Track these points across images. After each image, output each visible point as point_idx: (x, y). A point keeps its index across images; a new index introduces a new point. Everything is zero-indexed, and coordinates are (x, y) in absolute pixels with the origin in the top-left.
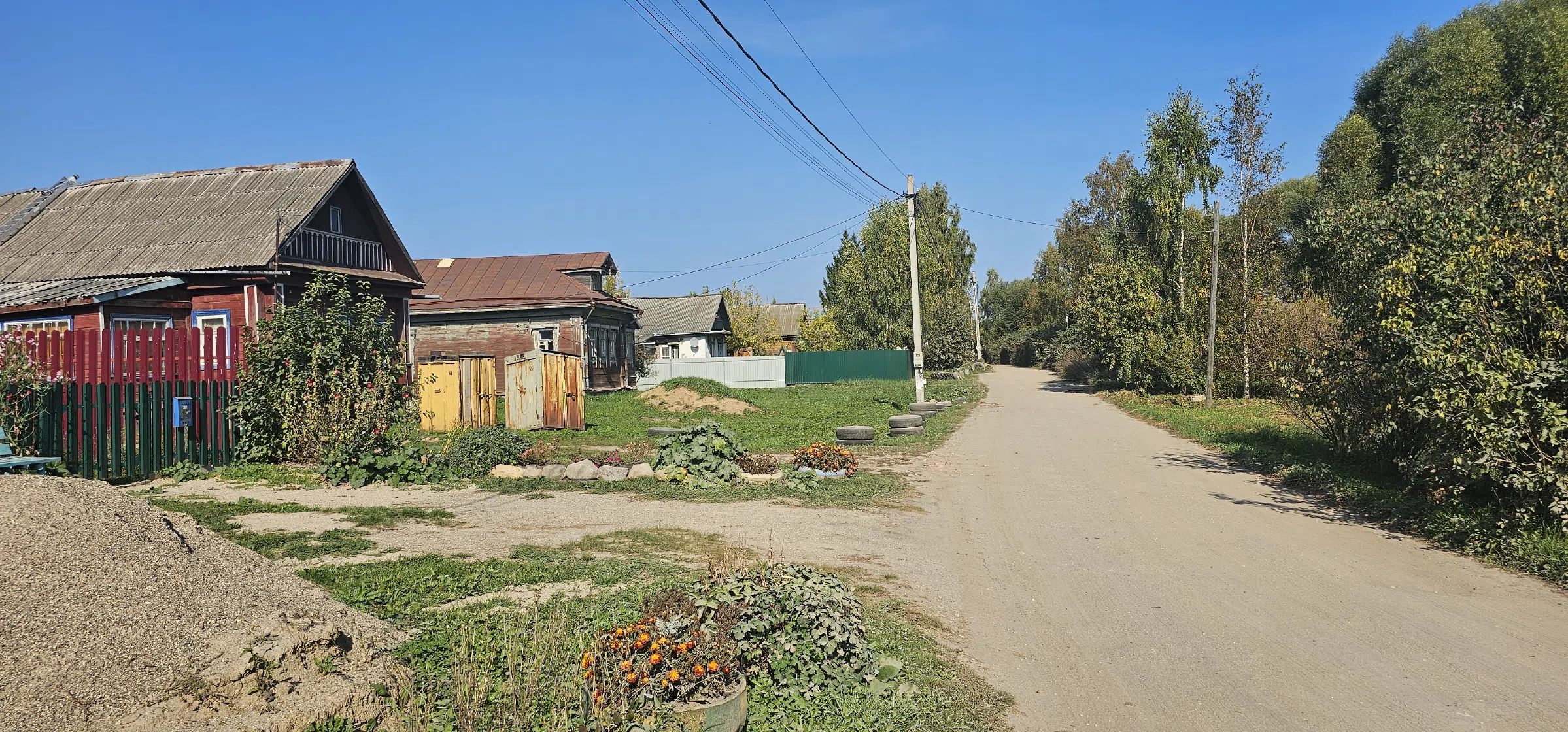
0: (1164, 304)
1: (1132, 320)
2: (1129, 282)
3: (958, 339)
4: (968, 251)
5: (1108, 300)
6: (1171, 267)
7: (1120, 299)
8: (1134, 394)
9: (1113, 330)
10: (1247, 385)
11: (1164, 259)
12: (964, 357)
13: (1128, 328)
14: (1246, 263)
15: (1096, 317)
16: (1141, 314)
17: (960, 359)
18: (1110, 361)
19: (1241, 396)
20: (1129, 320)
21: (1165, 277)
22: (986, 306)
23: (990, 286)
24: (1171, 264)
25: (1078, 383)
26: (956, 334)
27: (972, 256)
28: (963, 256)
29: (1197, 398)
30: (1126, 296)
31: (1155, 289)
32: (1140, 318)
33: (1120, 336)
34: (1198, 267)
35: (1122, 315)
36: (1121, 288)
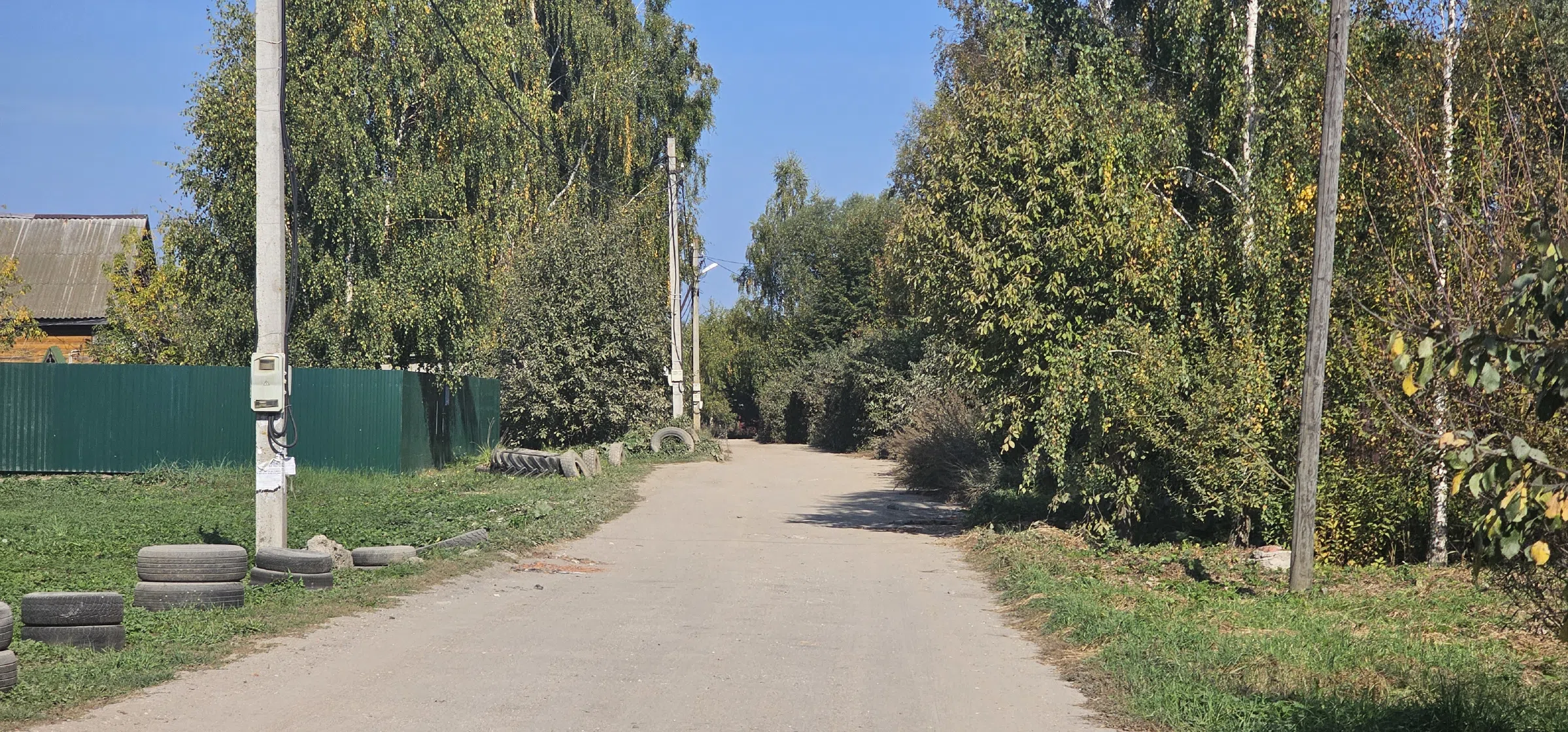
0: (1184, 236)
1: (1082, 283)
2: (1076, 151)
3: (610, 350)
4: (692, 88)
5: (1004, 207)
6: (1214, 112)
7: (1046, 210)
8: (1073, 538)
9: (1014, 312)
10: (1441, 518)
11: (1190, 82)
12: (629, 410)
13: (1071, 308)
14: (1448, 108)
15: (965, 268)
16: (1110, 260)
17: (617, 413)
18: (1007, 424)
19: (1421, 553)
20: (1072, 282)
21: (1195, 142)
22: (768, 270)
23: (782, 210)
24: (1211, 101)
25: (942, 502)
26: (607, 333)
27: (702, 103)
28: (676, 103)
29: (1276, 558)
30: (1066, 202)
31: (1160, 183)
32: (1107, 277)
33: (1042, 338)
34: (1297, 110)
35: (1051, 262)
36: (1048, 170)
